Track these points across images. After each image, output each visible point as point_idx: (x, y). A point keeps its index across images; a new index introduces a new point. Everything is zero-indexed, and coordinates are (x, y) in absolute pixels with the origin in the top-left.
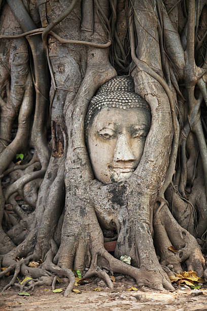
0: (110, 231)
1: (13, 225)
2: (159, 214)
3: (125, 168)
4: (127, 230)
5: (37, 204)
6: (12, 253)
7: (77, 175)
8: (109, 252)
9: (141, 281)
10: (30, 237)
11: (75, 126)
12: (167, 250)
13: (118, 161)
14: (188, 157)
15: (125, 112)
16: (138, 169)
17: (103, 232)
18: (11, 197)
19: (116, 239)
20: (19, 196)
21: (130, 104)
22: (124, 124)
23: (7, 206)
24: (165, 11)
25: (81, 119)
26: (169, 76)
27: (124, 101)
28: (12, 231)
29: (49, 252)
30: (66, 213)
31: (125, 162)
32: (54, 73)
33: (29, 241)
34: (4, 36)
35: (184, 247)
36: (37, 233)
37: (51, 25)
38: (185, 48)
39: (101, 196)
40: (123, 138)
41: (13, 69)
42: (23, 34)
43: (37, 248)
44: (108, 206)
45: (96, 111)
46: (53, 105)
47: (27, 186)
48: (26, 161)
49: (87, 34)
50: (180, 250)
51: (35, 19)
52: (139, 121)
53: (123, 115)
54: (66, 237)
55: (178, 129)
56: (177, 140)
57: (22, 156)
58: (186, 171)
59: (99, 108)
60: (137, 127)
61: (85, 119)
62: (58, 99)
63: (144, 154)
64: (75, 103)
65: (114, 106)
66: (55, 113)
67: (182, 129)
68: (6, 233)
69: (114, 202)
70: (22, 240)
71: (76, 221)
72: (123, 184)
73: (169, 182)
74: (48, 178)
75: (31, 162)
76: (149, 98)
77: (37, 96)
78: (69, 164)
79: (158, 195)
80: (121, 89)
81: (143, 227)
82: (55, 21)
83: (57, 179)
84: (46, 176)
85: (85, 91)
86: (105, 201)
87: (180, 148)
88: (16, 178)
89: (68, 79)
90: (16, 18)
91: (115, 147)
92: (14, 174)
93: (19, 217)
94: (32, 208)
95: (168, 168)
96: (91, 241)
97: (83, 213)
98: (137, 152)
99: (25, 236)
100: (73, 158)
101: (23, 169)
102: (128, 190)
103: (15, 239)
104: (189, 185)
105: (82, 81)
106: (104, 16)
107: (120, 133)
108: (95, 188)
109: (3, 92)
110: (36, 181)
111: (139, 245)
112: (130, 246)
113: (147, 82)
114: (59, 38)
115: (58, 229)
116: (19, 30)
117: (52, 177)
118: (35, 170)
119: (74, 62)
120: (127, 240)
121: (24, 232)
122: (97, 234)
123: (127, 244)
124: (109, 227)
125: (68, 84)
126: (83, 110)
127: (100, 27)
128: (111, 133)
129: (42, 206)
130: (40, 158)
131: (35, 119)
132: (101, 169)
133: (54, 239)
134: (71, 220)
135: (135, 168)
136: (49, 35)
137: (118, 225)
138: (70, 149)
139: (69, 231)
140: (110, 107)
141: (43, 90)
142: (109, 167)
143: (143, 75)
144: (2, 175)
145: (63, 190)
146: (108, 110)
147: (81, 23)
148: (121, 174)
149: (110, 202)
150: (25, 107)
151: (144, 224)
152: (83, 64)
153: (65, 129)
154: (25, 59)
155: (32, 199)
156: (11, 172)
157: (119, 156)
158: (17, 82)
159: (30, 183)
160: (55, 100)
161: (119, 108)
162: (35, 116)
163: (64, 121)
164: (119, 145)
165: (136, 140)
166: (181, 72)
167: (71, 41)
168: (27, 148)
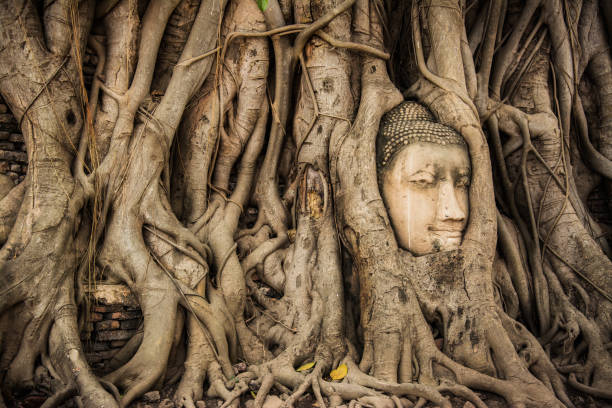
3: (454, 231)
4: (466, 323)
5: (292, 287)
7: (381, 241)
9: (519, 399)
13: (446, 221)
15: (445, 148)
20: (258, 274)
21: (448, 138)
22: (448, 166)
31: (454, 221)
32: (315, 92)
35: (526, 346)
42: (269, 33)
44: (431, 288)
45: (398, 147)
46: (309, 140)
49: (363, 37)
51: (286, 11)
53: (444, 153)
54: (385, 335)
59: (406, 142)
60: (462, 172)
62: (319, 131)
64: (358, 136)
65: (428, 139)
66: (310, 152)
69: (439, 281)
71: (394, 310)
72: (456, 253)
74: (305, 248)
75: (257, 224)
77: (274, 127)
78: (361, 224)
83: (329, 248)
84: (300, 243)
85: (372, 119)
86: (427, 280)
88: (248, 247)
89: (337, 101)
92: (245, 242)
96: (417, 340)
97: (403, 297)
98: (464, 208)
101: (254, 235)
102: (466, 264)
107: (444, 179)
108: (407, 260)
110: (280, 252)
114: (330, 39)
116: (262, 26)
117: (310, 246)
118: (271, 236)
119: (345, 77)
120: (467, 337)
123: (467, 344)
125: (338, 109)
127: (379, 30)
128: (429, 179)
133: (348, 338)
135: (464, 232)
136: (313, 36)
137: (446, 316)
138: (360, 203)
139: (387, 325)
140: (423, 141)
142: (430, 229)
143: (456, 100)
146: (422, 146)
147: (353, 20)
148: (449, 240)
149: (434, 281)
151: (496, 313)
152: (354, 81)
154: (266, 69)
155: (276, 280)
159: (273, 254)
160: (313, 133)
161: (436, 142)
163: (325, 163)
165: (460, 190)
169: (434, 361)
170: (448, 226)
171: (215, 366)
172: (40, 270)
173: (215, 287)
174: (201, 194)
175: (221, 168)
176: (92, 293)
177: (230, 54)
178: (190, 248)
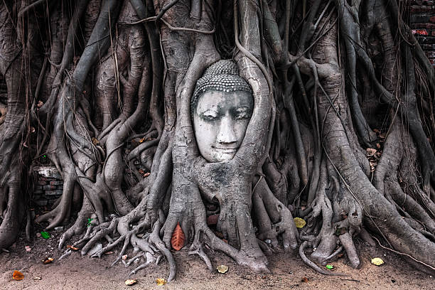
0: (212, 205)
3: (228, 149)
6: (126, 218)
7: (182, 153)
10: (143, 202)
11: (183, 105)
13: (221, 143)
15: (228, 95)
16: (240, 151)
18: (130, 163)
19: (219, 212)
21: (232, 87)
22: (227, 107)
24: (265, 1)
26: (268, 61)
27: (227, 84)
29: (157, 223)
30: (174, 189)
31: (227, 143)
32: (166, 56)
33: (141, 207)
35: (280, 220)
36: (147, 201)
38: (282, 37)
39: (205, 174)
40: (226, 120)
41: (132, 52)
42: (139, 22)
43: (147, 216)
44: (211, 184)
45: (201, 93)
46: (166, 85)
47: (144, 153)
49: (195, 21)
50: (277, 225)
51: (150, 8)
52: (241, 103)
53: (226, 98)
54: (171, 214)
56: (274, 119)
58: (280, 143)
59: (204, 90)
60: (239, 110)
62: (170, 80)
64: (183, 85)
65: (217, 89)
66: (167, 92)
67: (277, 106)
68: (124, 194)
69: (216, 180)
71: (181, 198)
72: (226, 164)
73: (266, 157)
74: (161, 148)
75: (149, 130)
76: (252, 82)
78: (176, 141)
80: (225, 72)
83: (167, 151)
84: (159, 146)
85: (192, 74)
86: (208, 179)
90: (134, 7)
91: (218, 128)
93: (137, 180)
96: (194, 217)
97: (187, 191)
98: (239, 134)
100: (180, 136)
103: (132, 200)
105: (190, 64)
106: (210, 5)
107: (224, 115)
108: (199, 165)
109: (125, 72)
110: (151, 148)
112: (231, 224)
113: (249, 67)
114: (169, 25)
116: (136, 18)
119: (183, 46)
120: (228, 217)
122: (200, 212)
124: (212, 202)
126: (189, 91)
127: (207, 15)
128: (214, 115)
129: (155, 172)
130: (156, 127)
131: (152, 96)
132: (205, 148)
133: (162, 209)
134: (177, 197)
135: (238, 149)
137: (220, 202)
139: (175, 208)
140: (214, 90)
142: (213, 147)
143: (246, 60)
144: (122, 144)
146: (212, 93)
147: (190, 11)
149: (213, 180)
150: (143, 85)
151: (244, 206)
152: (192, 48)
155: (148, 165)
157: (221, 138)
158: (135, 64)
159: (146, 150)
160: (167, 79)
161: (222, 91)
162: (152, 93)
164: (222, 127)
165: (238, 122)
166: (279, 57)
169: (201, 232)
170: (223, 147)
171: (94, 216)
173: (101, 172)
174: (107, 116)
175: (125, 100)
176: (38, 172)
177: (121, 35)
178: (86, 149)
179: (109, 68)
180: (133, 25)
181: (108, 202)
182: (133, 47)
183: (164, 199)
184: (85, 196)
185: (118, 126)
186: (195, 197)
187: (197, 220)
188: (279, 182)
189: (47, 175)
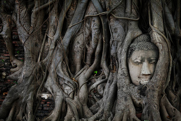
0: (139, 108)
1: (92, 105)
2: (162, 100)
3: (146, 78)
4: (147, 108)
5: (104, 95)
6: (92, 118)
7: (123, 81)
8: (138, 118)
10: (100, 111)
11: (122, 58)
12: (166, 118)
13: (143, 75)
14: (176, 73)
15: (146, 51)
16: (152, 79)
17: (136, 109)
18: (91, 91)
19: (142, 112)
20: (95, 91)
21: (148, 47)
22: (146, 57)
23: (89, 95)
24: (165, 3)
25: (125, 54)
26: (167, 34)
27: (146, 46)
28: (92, 107)
29: (110, 118)
30: (118, 99)
31: (146, 75)
32: (112, 33)
33: (100, 112)
34: (89, 15)
35: (175, 116)
36: (104, 108)
37: (111, 10)
38: (175, 21)
39: (135, 91)
40: (145, 64)
41: (93, 31)
42: (98, 14)
43: (104, 116)
44: (138, 96)
45: (132, 51)
46: (112, 48)
47: (99, 86)
48: (98, 74)
49: (128, 14)
50: (173, 118)
51: (104, 7)
52: (153, 55)
53: (145, 53)
54: (118, 111)
55: (172, 59)
56: (171, 65)
57: (96, 72)
58: (175, 80)
60: (152, 59)
61: (127, 54)
62: (114, 45)
63: (155, 71)
64: (122, 47)
65: (141, 48)
66: (112, 52)
67: (173, 59)
68: (89, 108)
69: (141, 94)
70: (97, 112)
71: (122, 103)
72: (145, 85)
73: (167, 85)
74: (109, 83)
75: (101, 75)
76: (158, 44)
77: (104, 43)
78: (119, 76)
79: (162, 91)
80: (144, 40)
81: (155, 107)
82: (113, 8)
83: (113, 83)
84: (108, 81)
85: (127, 41)
86: (137, 94)
87: (172, 68)
88: (94, 82)
89: (119, 35)
90: (95, 7)
91: (141, 68)
92: (93, 80)
93: (95, 101)
94: (101, 97)
95: (167, 78)
96: (130, 113)
97: (126, 99)
98: (152, 71)
99: (98, 110)
100: (121, 73)
101: (97, 78)
102: (148, 89)
103: (93, 111)
104: (177, 87)
105: (125, 36)
106: (136, 6)
107: (144, 61)
108: (131, 87)
109: (88, 42)
110: (103, 84)
111: (153, 115)
112: (149, 116)
113: (157, 37)
114: (115, 16)
115: (114, 107)
116: (96, 13)
117: (111, 82)
118: (102, 79)
119: (122, 27)
120: (147, 112)
121: (98, 108)
122: (133, 110)
123: (147, 114)
124: (138, 106)
125: (119, 38)
126: (126, 50)
127: (134, 11)
128: (139, 61)
129: (106, 96)
130: (105, 73)
131: (103, 54)
132: (135, 78)
133: (112, 111)
134: (120, 103)
135: (151, 78)
136: (110, 15)
137: (143, 105)
138: (120, 69)
139: (119, 108)
140: (139, 49)
141: (107, 41)
142: (139, 77)
143: (155, 33)
144: (87, 81)
145: (116, 88)
146: (138, 50)
147: (125, 9)
148: (144, 81)
149: (139, 94)
150: (98, 49)
151: (155, 105)
152: (126, 29)
153: (117, 59)
154: (98, 26)
155: (101, 93)
156: (92, 79)
157: (143, 73)
158: (94, 37)
159: (100, 85)
160: (113, 45)
161: (143, 49)
162: (103, 53)
163: (117, 55)
164: (143, 67)
165: (151, 65)
166: (173, 32)
167: (121, 17)
168: (99, 68)
170: (144, 77)
171: (73, 119)
172: (23, 89)
173: (77, 95)
174: (78, 66)
175: (88, 57)
176: (41, 96)
177: (87, 22)
178: (69, 83)
179: (80, 39)
180: (95, 16)
181: (81, 111)
182: (94, 28)
183: (113, 107)
184: (68, 108)
185: (84, 71)
186: (130, 103)
187: (131, 114)
188: (175, 99)
189: (46, 98)
